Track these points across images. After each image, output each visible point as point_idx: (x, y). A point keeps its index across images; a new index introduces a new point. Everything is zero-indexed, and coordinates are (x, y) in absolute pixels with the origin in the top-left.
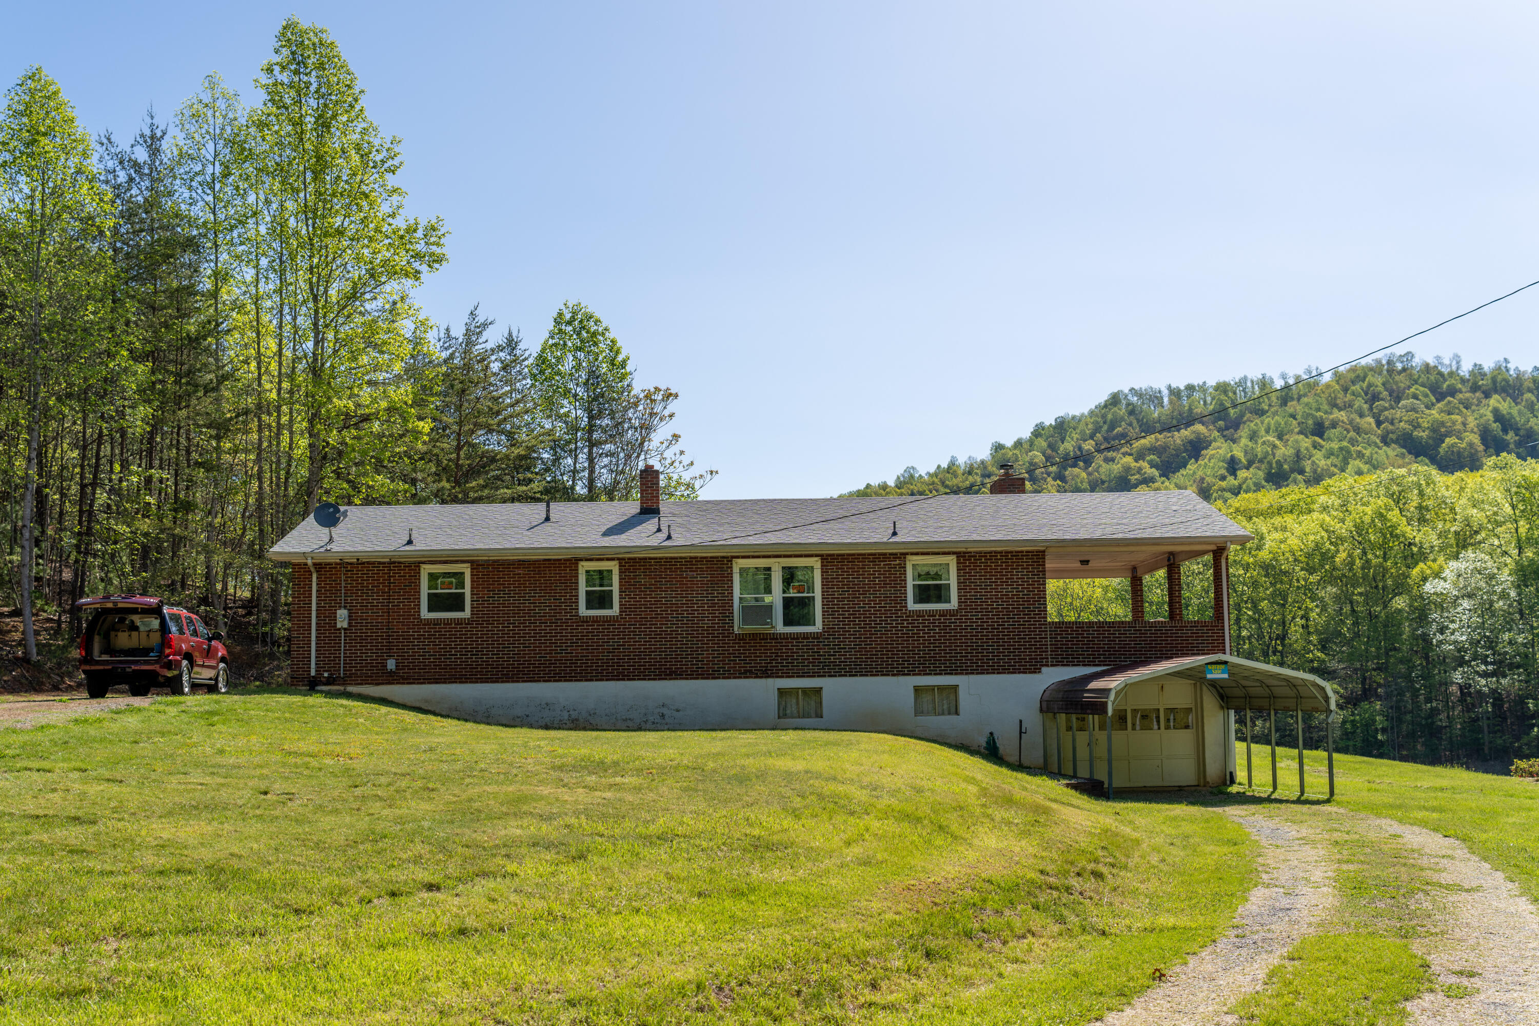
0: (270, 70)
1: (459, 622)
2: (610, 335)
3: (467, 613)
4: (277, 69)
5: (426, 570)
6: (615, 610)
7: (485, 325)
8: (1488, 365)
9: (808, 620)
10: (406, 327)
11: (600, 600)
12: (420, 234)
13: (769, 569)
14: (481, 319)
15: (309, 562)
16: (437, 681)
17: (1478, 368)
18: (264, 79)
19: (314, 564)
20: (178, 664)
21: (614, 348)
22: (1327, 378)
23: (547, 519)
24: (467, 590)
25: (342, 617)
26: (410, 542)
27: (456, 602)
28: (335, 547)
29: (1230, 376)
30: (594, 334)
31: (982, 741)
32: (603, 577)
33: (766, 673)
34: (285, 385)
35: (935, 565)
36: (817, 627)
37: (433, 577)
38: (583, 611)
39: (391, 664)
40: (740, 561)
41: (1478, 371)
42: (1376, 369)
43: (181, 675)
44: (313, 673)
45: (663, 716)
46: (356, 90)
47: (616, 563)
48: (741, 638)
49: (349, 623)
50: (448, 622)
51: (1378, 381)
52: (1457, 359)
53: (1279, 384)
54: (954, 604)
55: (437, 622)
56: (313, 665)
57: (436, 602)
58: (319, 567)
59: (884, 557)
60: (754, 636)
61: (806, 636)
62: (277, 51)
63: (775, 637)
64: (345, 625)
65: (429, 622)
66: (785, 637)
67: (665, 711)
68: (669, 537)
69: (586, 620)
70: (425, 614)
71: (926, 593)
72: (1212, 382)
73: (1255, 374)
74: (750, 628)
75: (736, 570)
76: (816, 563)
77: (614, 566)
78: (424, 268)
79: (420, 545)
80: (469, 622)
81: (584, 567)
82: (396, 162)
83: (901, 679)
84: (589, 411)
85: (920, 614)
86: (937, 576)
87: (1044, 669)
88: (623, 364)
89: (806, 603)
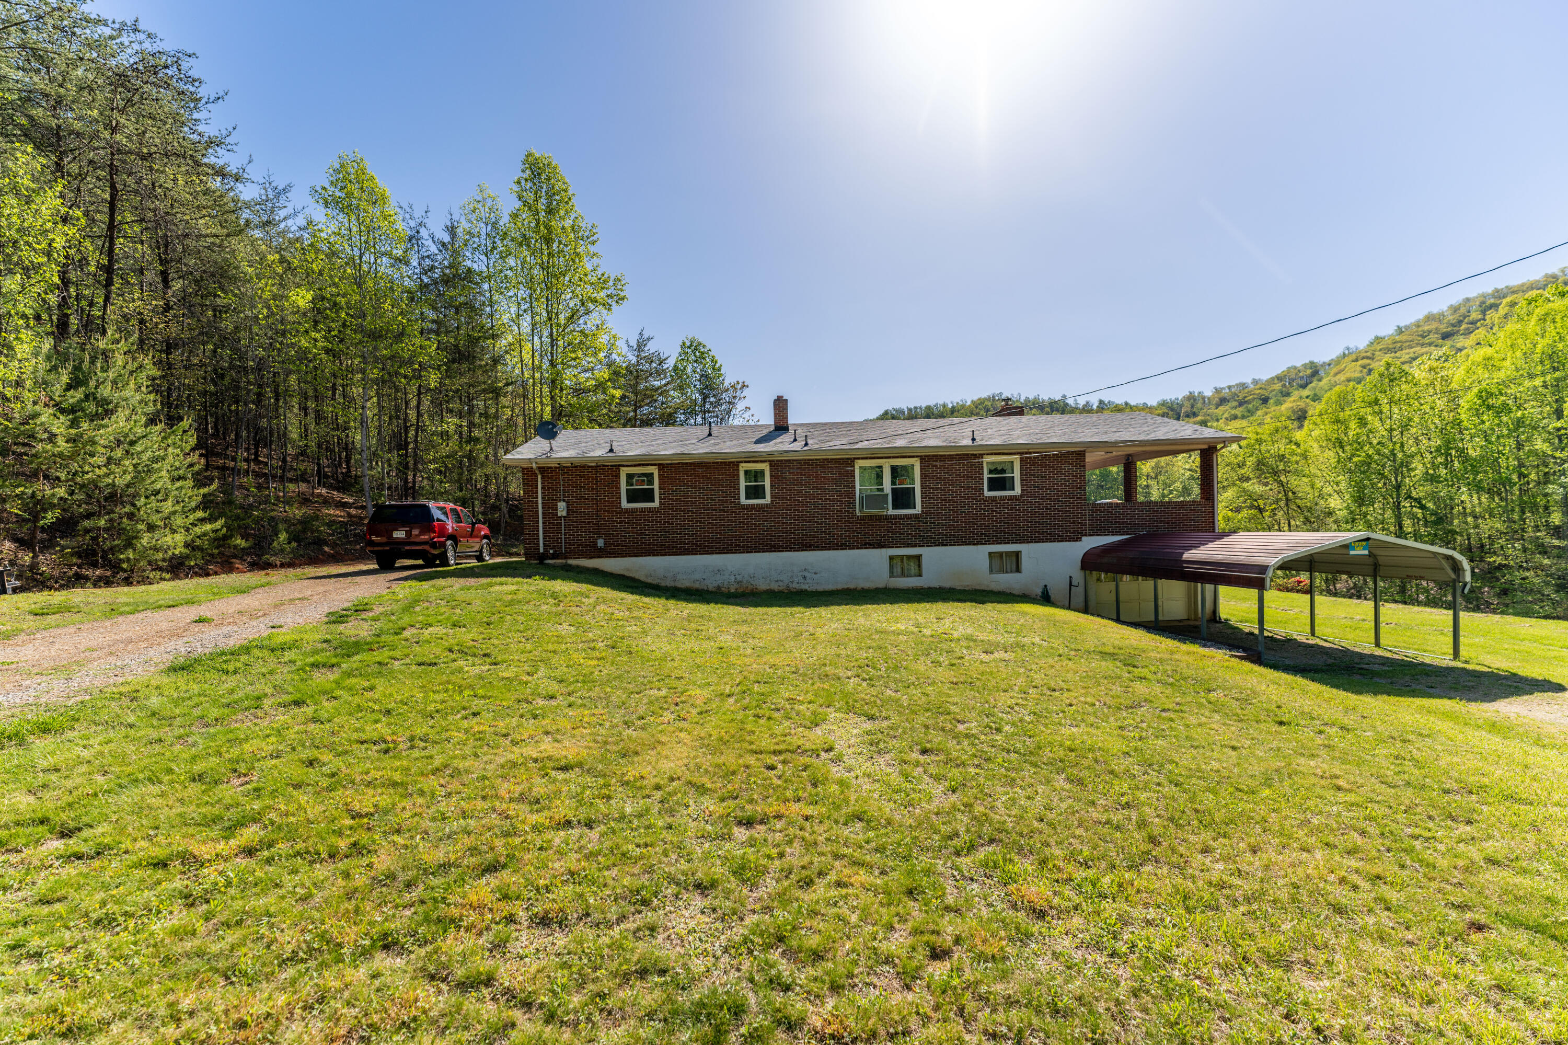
0: (519, 182)
1: (650, 510)
2: (711, 353)
3: (656, 504)
4: (523, 182)
5: (624, 472)
6: (768, 500)
7: (649, 339)
8: (1031, 397)
9: (911, 505)
10: (603, 339)
11: (755, 492)
12: (611, 283)
13: (881, 467)
14: (645, 336)
15: (534, 466)
16: (636, 555)
17: (1027, 398)
18: (516, 188)
19: (539, 468)
20: (443, 544)
21: (714, 361)
22: (969, 403)
23: (710, 435)
24: (656, 486)
25: (562, 508)
26: (611, 450)
27: (648, 496)
28: (554, 455)
29: (931, 403)
30: (703, 353)
31: (1039, 591)
32: (758, 475)
33: (880, 545)
34: (537, 375)
35: (1000, 463)
36: (918, 509)
37: (630, 477)
38: (744, 501)
39: (601, 543)
40: (860, 461)
41: (1027, 400)
42: (988, 399)
43: (446, 552)
44: (541, 550)
45: (805, 577)
46: (570, 193)
47: (767, 464)
48: (862, 519)
49: (568, 513)
50: (642, 510)
51: (989, 404)
52: (1019, 395)
53: (950, 406)
54: (1018, 491)
55: (633, 511)
56: (541, 545)
57: (633, 496)
58: (543, 470)
59: (967, 456)
60: (872, 518)
61: (910, 517)
62: (523, 171)
63: (887, 518)
64: (564, 514)
65: (628, 511)
66: (894, 517)
67: (806, 574)
68: (806, 444)
69: (747, 507)
70: (625, 504)
71: (999, 483)
72: (924, 405)
73: (941, 402)
74: (868, 512)
75: (857, 467)
76: (916, 462)
77: (766, 467)
78: (614, 303)
79: (619, 452)
80: (658, 510)
81: (744, 467)
82: (594, 238)
83: (980, 547)
84: (702, 393)
85: (993, 499)
86: (1003, 471)
87: (1084, 538)
88: (719, 370)
89: (910, 492)
